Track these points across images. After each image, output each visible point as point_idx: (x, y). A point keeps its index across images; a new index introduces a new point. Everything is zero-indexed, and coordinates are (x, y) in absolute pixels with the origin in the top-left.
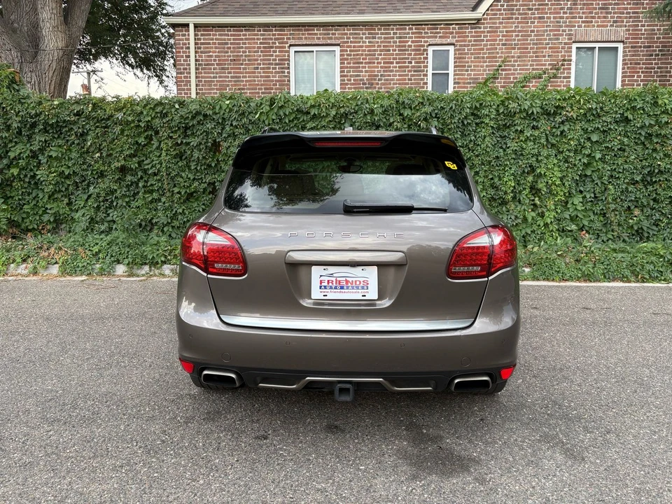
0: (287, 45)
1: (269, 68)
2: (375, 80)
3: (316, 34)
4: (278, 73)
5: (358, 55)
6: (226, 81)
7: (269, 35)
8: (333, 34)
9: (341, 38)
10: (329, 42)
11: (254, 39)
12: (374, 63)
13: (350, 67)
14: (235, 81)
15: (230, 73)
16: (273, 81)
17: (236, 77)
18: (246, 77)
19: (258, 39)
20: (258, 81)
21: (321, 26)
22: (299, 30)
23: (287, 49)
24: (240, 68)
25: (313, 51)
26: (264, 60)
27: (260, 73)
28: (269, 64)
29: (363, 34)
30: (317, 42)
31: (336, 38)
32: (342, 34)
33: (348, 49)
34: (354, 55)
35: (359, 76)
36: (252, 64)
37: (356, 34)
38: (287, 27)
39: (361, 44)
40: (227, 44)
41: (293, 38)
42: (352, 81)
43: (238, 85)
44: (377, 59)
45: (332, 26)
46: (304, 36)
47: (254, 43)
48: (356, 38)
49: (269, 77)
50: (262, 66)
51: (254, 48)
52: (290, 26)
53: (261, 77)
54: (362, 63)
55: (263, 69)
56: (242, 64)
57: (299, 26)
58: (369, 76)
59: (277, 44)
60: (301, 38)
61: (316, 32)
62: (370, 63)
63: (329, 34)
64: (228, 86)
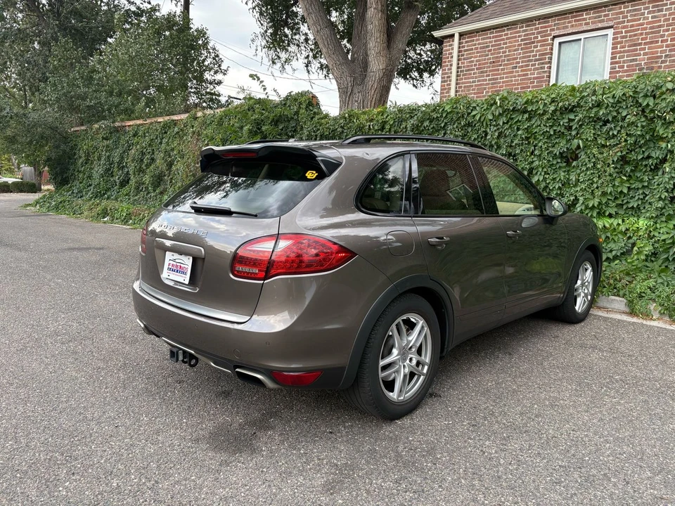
0: (549, 38)
1: (528, 66)
2: (657, 62)
3: (585, 19)
4: (537, 69)
5: (635, 35)
6: (484, 85)
7: (532, 30)
8: (605, 16)
9: (615, 19)
10: (600, 25)
11: (515, 37)
12: (657, 42)
13: (624, 52)
14: (492, 84)
15: (488, 76)
16: (530, 79)
17: (494, 79)
18: (503, 78)
19: (519, 36)
20: (515, 81)
21: (591, 9)
22: (565, 19)
23: (549, 42)
24: (498, 70)
25: (580, 39)
26: (524, 57)
27: (518, 72)
28: (529, 61)
29: (645, 9)
30: (585, 28)
31: (610, 20)
32: (617, 14)
33: (623, 30)
34: (630, 36)
35: (636, 60)
36: (511, 64)
37: (635, 10)
38: (552, 17)
39: (641, 21)
40: (488, 47)
41: (558, 29)
42: (625, 68)
43: (495, 87)
44: (662, 36)
45: (605, 6)
46: (570, 24)
47: (515, 41)
48: (635, 15)
49: (527, 74)
50: (521, 64)
51: (515, 46)
52: (556, 16)
53: (519, 76)
54: (640, 44)
55: (522, 67)
56: (501, 65)
57: (566, 14)
58: (648, 59)
59: (539, 38)
60: (567, 27)
61: (585, 17)
62: (651, 43)
63: (600, 17)
64: (485, 89)
